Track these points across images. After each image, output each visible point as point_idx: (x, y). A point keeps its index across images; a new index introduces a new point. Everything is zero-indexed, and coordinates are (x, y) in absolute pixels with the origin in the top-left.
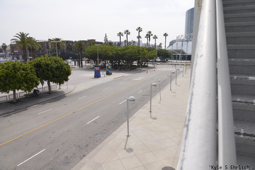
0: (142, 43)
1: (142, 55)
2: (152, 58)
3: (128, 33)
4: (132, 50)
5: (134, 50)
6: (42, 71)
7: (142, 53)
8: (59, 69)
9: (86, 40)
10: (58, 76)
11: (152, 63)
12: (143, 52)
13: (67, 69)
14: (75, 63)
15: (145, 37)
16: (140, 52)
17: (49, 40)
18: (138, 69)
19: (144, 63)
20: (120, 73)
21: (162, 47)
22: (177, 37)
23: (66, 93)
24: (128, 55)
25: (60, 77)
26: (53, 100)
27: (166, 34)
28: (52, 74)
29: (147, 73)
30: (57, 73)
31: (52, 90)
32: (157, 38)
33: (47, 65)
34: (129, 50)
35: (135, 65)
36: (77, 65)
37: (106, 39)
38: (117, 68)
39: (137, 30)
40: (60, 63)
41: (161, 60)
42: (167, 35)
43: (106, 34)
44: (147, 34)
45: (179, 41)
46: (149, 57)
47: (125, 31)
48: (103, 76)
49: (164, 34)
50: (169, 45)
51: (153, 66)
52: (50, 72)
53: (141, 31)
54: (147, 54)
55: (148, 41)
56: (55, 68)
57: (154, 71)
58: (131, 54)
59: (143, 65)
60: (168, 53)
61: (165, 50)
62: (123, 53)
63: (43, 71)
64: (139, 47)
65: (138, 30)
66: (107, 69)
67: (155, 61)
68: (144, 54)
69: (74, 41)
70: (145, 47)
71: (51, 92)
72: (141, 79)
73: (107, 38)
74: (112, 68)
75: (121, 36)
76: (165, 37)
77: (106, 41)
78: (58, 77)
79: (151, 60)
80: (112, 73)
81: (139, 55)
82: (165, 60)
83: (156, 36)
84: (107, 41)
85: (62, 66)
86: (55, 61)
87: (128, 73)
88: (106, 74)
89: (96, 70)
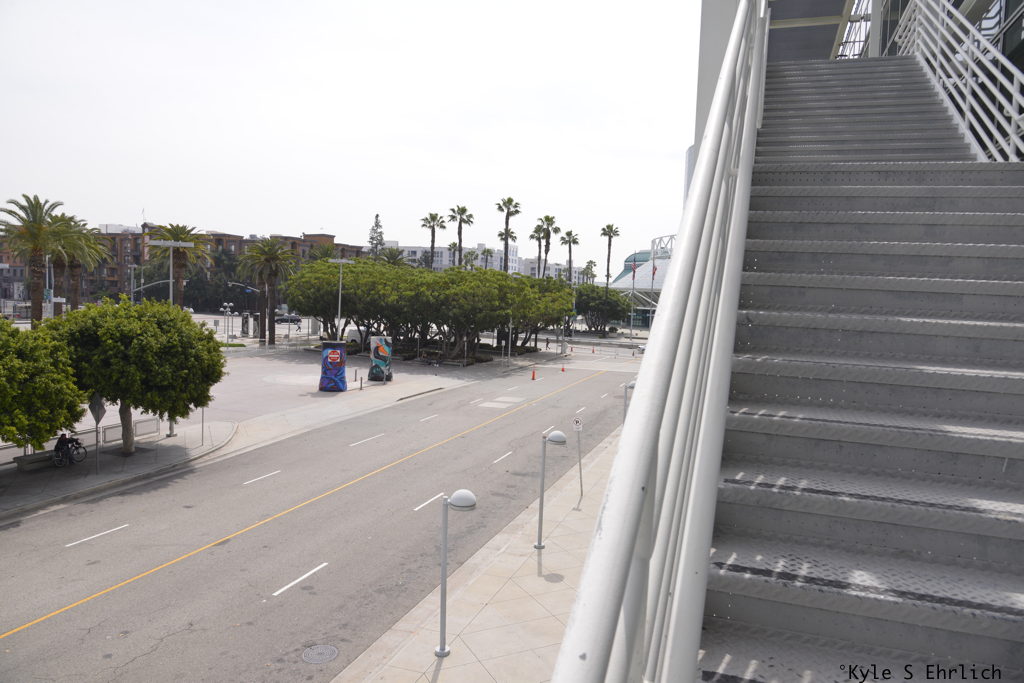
0: (519, 255)
1: (515, 305)
2: (557, 321)
3: (464, 217)
4: (479, 287)
5: (485, 286)
6: (102, 360)
7: (517, 300)
8: (174, 356)
9: (297, 234)
10: (166, 383)
11: (554, 338)
12: (519, 295)
13: (205, 355)
14: (245, 323)
15: (532, 237)
16: (509, 295)
17: (145, 226)
18: (497, 359)
19: (523, 336)
20: (425, 373)
21: (594, 276)
22: (653, 242)
23: (194, 454)
24: (461, 307)
25: (174, 388)
26: (139, 483)
27: (610, 227)
28: (144, 377)
29: (533, 379)
30: (164, 374)
31: (136, 439)
32: (575, 242)
33: (126, 339)
34: (465, 287)
35: (488, 345)
36: (251, 333)
37: (377, 238)
38: (415, 353)
39: (500, 208)
40: (180, 333)
41: (590, 328)
42: (616, 233)
43: (377, 216)
44: (539, 226)
45: (659, 258)
46: (542, 315)
47: (453, 210)
48: (357, 384)
49: (604, 229)
50: (622, 268)
51: (559, 351)
52: (132, 369)
53: (517, 212)
54: (537, 303)
55: (540, 252)
56: (156, 354)
57: (563, 370)
58: (474, 301)
59: (519, 343)
60: (616, 303)
61: (607, 288)
62: (442, 297)
63: (106, 363)
64: (507, 277)
65: (503, 210)
66: (372, 356)
67: (569, 332)
68: (526, 303)
69: (246, 237)
70: (528, 277)
71: (133, 449)
72: (508, 405)
73: (381, 232)
74: (394, 352)
75: (437, 229)
76: (607, 238)
77: (377, 244)
78: (165, 388)
79: (551, 327)
80: (395, 376)
81: (502, 308)
82: (607, 329)
83: (573, 234)
84: (381, 242)
85: (187, 345)
86: (159, 324)
87: (459, 378)
88: (367, 379)
89: (330, 360)
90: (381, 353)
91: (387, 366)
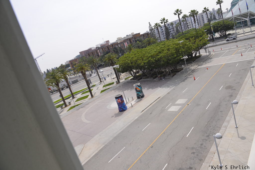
47: (161, 20)
88: (137, 98)
89: (118, 102)
90: (138, 90)
91: (141, 93)
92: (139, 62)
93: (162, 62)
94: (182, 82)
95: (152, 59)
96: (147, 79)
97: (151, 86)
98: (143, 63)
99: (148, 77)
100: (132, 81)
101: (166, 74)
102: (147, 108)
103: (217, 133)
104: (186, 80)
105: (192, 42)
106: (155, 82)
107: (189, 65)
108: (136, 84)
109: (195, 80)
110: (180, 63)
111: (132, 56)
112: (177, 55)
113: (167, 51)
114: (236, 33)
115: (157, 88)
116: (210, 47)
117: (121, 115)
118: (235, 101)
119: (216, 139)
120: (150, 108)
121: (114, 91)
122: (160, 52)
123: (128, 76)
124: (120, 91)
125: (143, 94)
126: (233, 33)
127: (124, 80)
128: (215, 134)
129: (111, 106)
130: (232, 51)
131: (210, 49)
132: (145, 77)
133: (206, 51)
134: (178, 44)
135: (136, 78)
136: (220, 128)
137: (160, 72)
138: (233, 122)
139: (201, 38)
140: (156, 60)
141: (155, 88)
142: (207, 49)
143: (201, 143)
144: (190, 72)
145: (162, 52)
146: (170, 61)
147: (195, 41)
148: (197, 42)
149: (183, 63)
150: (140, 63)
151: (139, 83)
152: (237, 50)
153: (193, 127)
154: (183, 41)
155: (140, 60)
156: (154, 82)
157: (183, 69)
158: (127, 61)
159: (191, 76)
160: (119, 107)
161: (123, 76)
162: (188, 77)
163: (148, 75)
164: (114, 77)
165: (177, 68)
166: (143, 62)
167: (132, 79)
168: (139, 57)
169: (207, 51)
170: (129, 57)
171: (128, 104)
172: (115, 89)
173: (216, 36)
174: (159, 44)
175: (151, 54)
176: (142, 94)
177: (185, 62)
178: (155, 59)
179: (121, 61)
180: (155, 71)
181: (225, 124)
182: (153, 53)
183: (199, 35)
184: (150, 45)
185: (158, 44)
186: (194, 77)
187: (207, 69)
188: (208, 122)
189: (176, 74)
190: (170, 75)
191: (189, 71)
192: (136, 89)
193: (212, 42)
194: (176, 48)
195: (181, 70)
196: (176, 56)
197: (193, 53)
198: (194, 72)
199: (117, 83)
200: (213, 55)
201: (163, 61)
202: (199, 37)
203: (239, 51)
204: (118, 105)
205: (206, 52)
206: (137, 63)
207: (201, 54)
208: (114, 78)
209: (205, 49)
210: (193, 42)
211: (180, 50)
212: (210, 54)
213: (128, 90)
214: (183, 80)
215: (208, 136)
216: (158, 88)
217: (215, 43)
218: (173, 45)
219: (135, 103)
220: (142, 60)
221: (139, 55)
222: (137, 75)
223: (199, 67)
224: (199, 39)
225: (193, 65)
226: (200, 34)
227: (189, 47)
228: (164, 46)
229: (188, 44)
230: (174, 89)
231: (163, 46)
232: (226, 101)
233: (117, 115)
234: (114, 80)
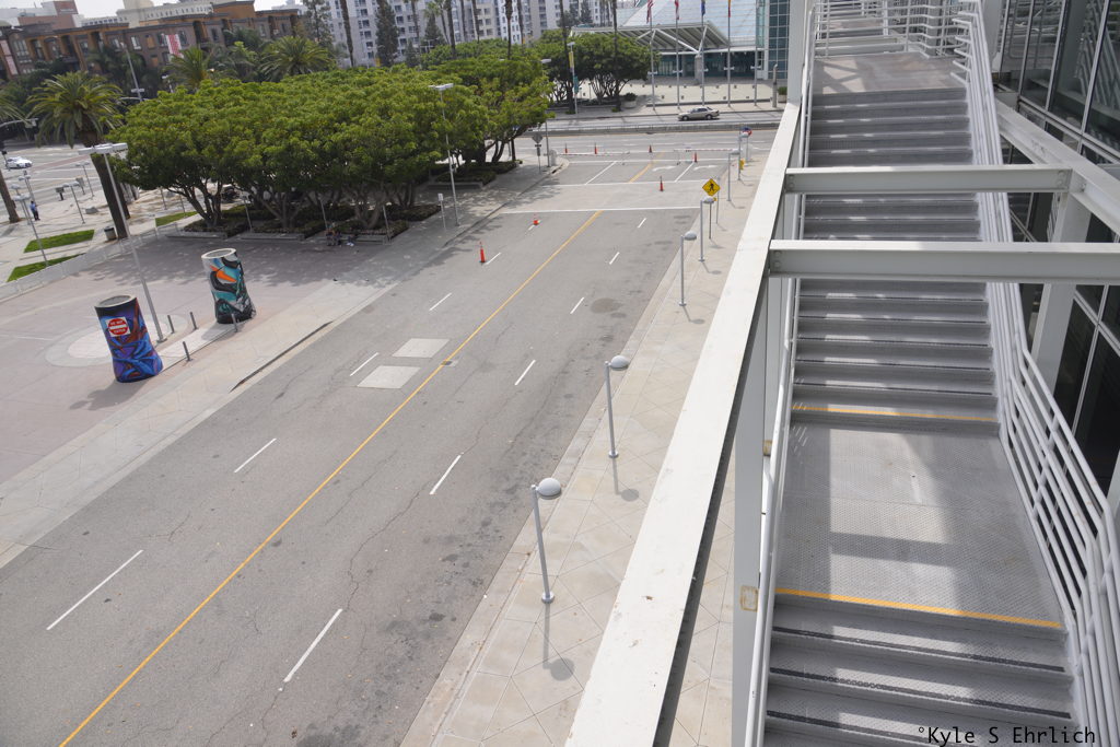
88: (216, 320)
89: (112, 335)
90: (223, 282)
91: (238, 297)
92: (239, 146)
93: (350, 166)
94: (429, 265)
95: (304, 144)
96: (271, 236)
97: (290, 271)
98: (258, 157)
99: (278, 228)
100: (196, 234)
101: (364, 222)
102: (264, 370)
103: (543, 478)
104: (447, 257)
105: (489, 98)
106: (312, 255)
107: (464, 198)
108: (214, 254)
109: (483, 261)
110: (429, 183)
111: (202, 112)
112: (420, 145)
113: (379, 118)
114: (653, 97)
115: (319, 279)
116: (554, 133)
117: (127, 398)
118: (618, 359)
119: (541, 502)
120: (280, 368)
121: (93, 277)
122: (344, 118)
123: (175, 208)
124: (127, 278)
125: (247, 303)
126: (645, 96)
127: (151, 225)
128: (537, 482)
129: (71, 350)
130: (632, 164)
131: (556, 144)
132: (262, 224)
133: (538, 146)
134: (429, 96)
135: (217, 225)
136: (557, 459)
137: (336, 207)
138: (602, 436)
139: (526, 89)
140: (321, 152)
141: (307, 282)
142: (544, 138)
143: (483, 518)
144: (469, 229)
145: (353, 119)
146: (388, 168)
147: (503, 99)
148: (508, 102)
149: (440, 183)
150: (242, 153)
151: (233, 251)
152: (649, 166)
153: (459, 457)
154: (450, 85)
155: (246, 137)
156: (303, 251)
157: (438, 210)
158: (172, 133)
159: (469, 245)
160: (114, 360)
161: (145, 206)
162: (460, 246)
163: (281, 215)
164: (96, 205)
165: (416, 203)
166: (257, 148)
167: (195, 223)
168: (239, 123)
169: (543, 150)
170: (188, 114)
171: (171, 344)
172: (97, 266)
173: (583, 91)
174: (343, 78)
175: (299, 115)
176: (244, 304)
177: (450, 180)
178: (316, 143)
179: (140, 124)
180: (316, 203)
181: (576, 443)
182: (310, 113)
183: (520, 74)
184: (300, 73)
185: (338, 75)
186: (482, 251)
187: (536, 223)
188: (518, 435)
189: (407, 229)
190: (380, 231)
191: (463, 221)
192: (214, 277)
193: (567, 113)
194: (419, 113)
195: (430, 215)
196: (413, 146)
197: (489, 147)
198: (483, 227)
199: (112, 238)
200: (563, 168)
201: (358, 161)
202: (517, 84)
203: (655, 170)
204: (114, 350)
205: (539, 155)
206: (229, 152)
207: (517, 157)
208: (93, 211)
209: (538, 137)
210: (494, 100)
211: (435, 125)
212: (554, 165)
213: (173, 277)
214: (436, 256)
215: (510, 491)
216: (324, 280)
217: (575, 121)
218: (409, 93)
219: (204, 342)
220: (253, 141)
221: (242, 113)
222: (225, 207)
223: (507, 211)
224: (517, 91)
225: (480, 200)
226: (522, 71)
227: (475, 117)
228: (368, 93)
229: (469, 101)
230: (394, 295)
231: (362, 92)
232: (587, 358)
233: (102, 399)
234: (93, 219)
